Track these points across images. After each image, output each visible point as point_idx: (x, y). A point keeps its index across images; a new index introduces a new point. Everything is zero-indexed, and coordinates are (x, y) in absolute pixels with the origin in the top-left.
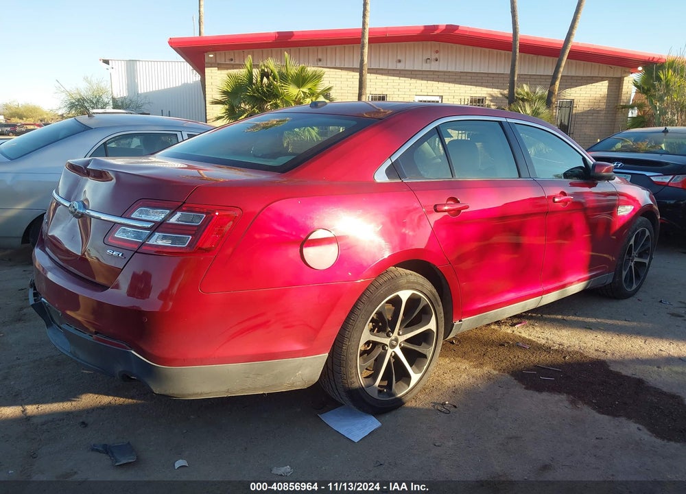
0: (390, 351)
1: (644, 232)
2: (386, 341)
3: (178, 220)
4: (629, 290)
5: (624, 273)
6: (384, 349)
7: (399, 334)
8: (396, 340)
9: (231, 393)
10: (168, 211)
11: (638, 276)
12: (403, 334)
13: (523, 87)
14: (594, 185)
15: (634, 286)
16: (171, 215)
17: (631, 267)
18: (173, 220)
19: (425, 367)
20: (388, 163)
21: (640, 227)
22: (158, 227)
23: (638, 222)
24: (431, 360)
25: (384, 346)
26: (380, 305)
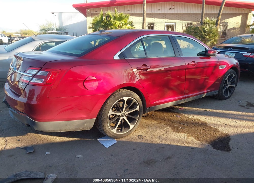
0: (121, 118)
1: (232, 75)
2: (120, 114)
3: (41, 74)
4: (226, 96)
5: (224, 91)
6: (119, 117)
7: (125, 112)
8: (124, 114)
9: (61, 131)
10: (37, 71)
11: (230, 91)
12: (126, 112)
13: (206, 19)
14: (210, 58)
15: (229, 95)
16: (38, 72)
17: (227, 88)
18: (39, 74)
19: (136, 123)
20: (120, 53)
21: (230, 73)
22: (34, 76)
23: (229, 71)
24: (138, 121)
25: (119, 116)
26: (116, 102)
